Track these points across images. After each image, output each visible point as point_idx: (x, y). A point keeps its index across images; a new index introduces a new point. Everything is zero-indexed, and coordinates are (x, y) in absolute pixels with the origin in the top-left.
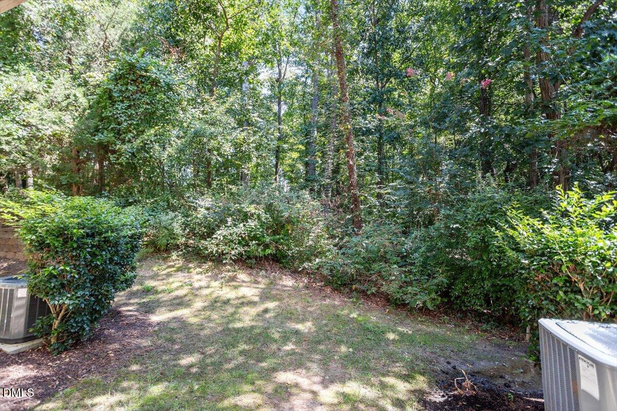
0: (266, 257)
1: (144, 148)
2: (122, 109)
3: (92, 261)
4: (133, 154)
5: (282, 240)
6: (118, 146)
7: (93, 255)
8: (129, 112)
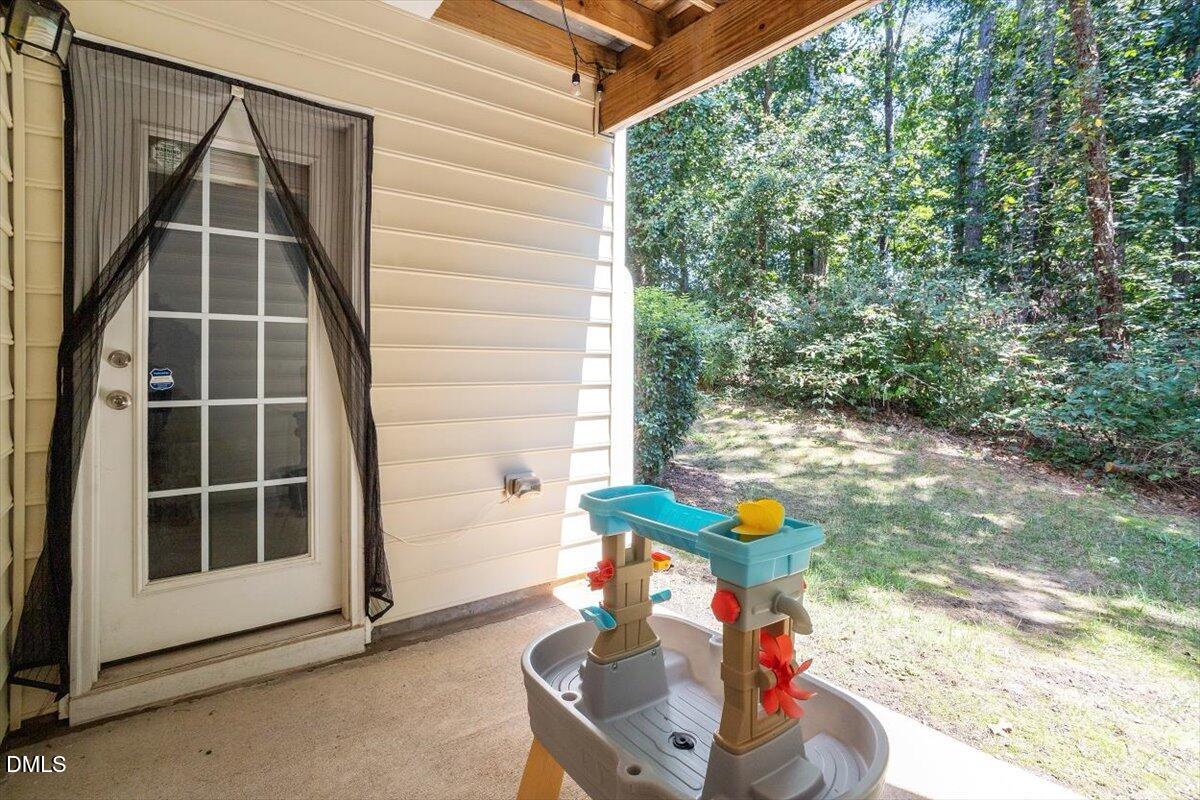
0: (895, 405)
1: (677, 221)
2: (642, 162)
3: (671, 374)
4: (662, 231)
5: (929, 372)
6: (639, 223)
7: (673, 366)
8: (653, 165)
